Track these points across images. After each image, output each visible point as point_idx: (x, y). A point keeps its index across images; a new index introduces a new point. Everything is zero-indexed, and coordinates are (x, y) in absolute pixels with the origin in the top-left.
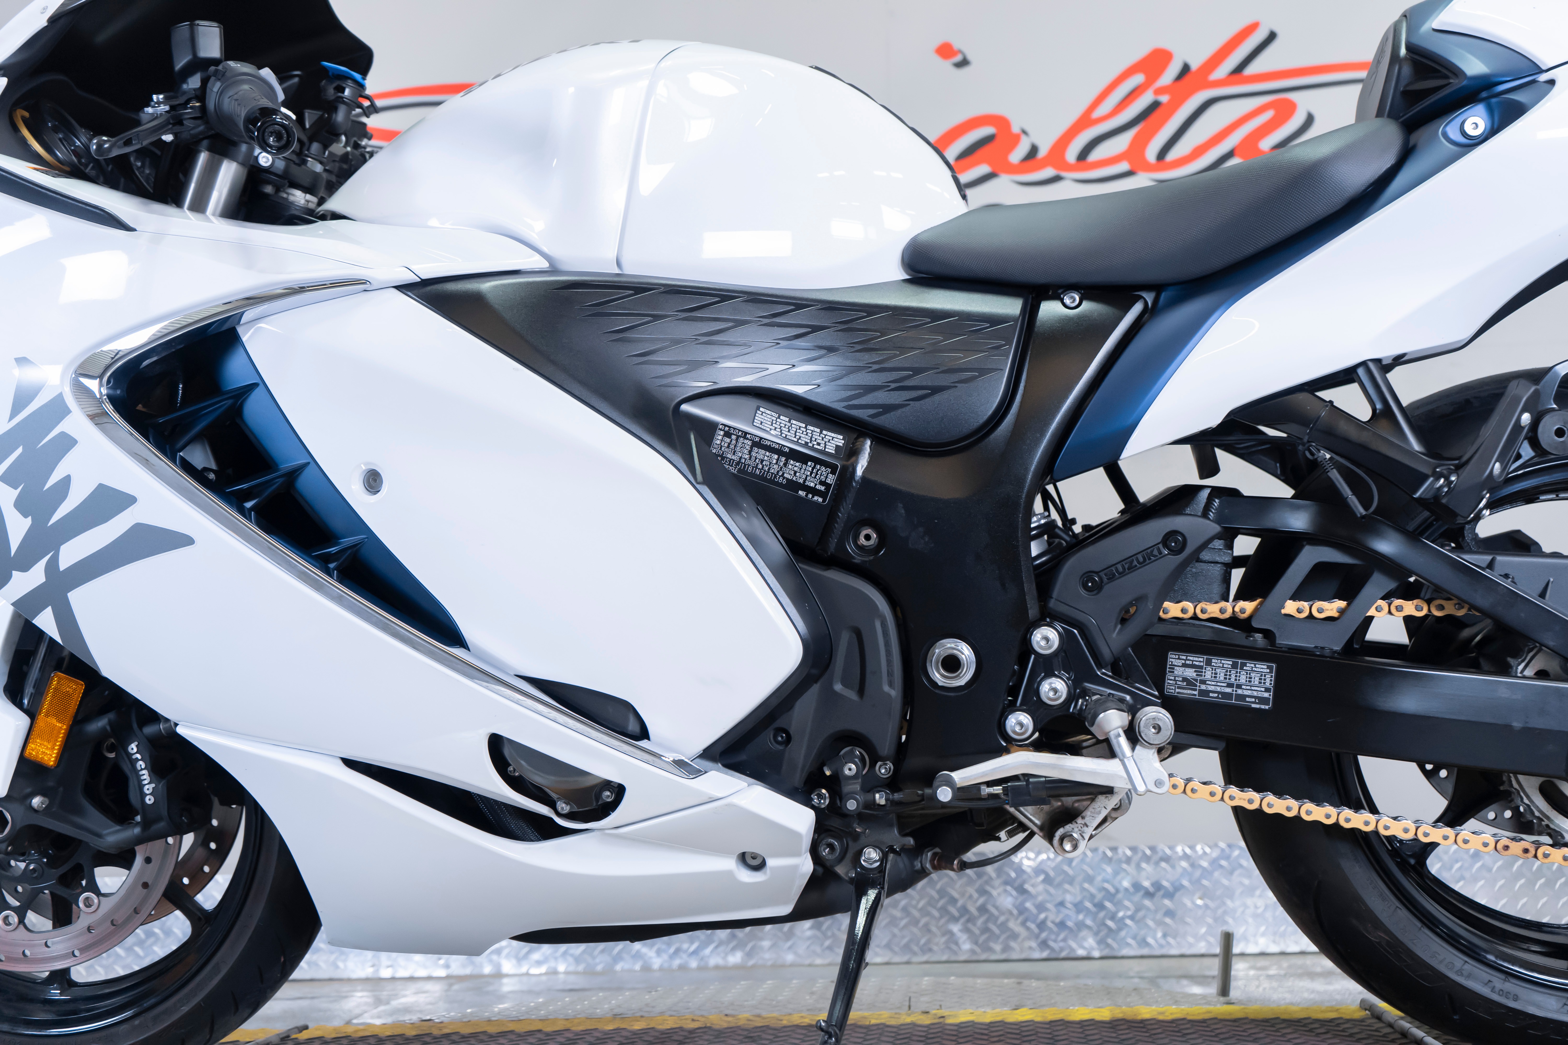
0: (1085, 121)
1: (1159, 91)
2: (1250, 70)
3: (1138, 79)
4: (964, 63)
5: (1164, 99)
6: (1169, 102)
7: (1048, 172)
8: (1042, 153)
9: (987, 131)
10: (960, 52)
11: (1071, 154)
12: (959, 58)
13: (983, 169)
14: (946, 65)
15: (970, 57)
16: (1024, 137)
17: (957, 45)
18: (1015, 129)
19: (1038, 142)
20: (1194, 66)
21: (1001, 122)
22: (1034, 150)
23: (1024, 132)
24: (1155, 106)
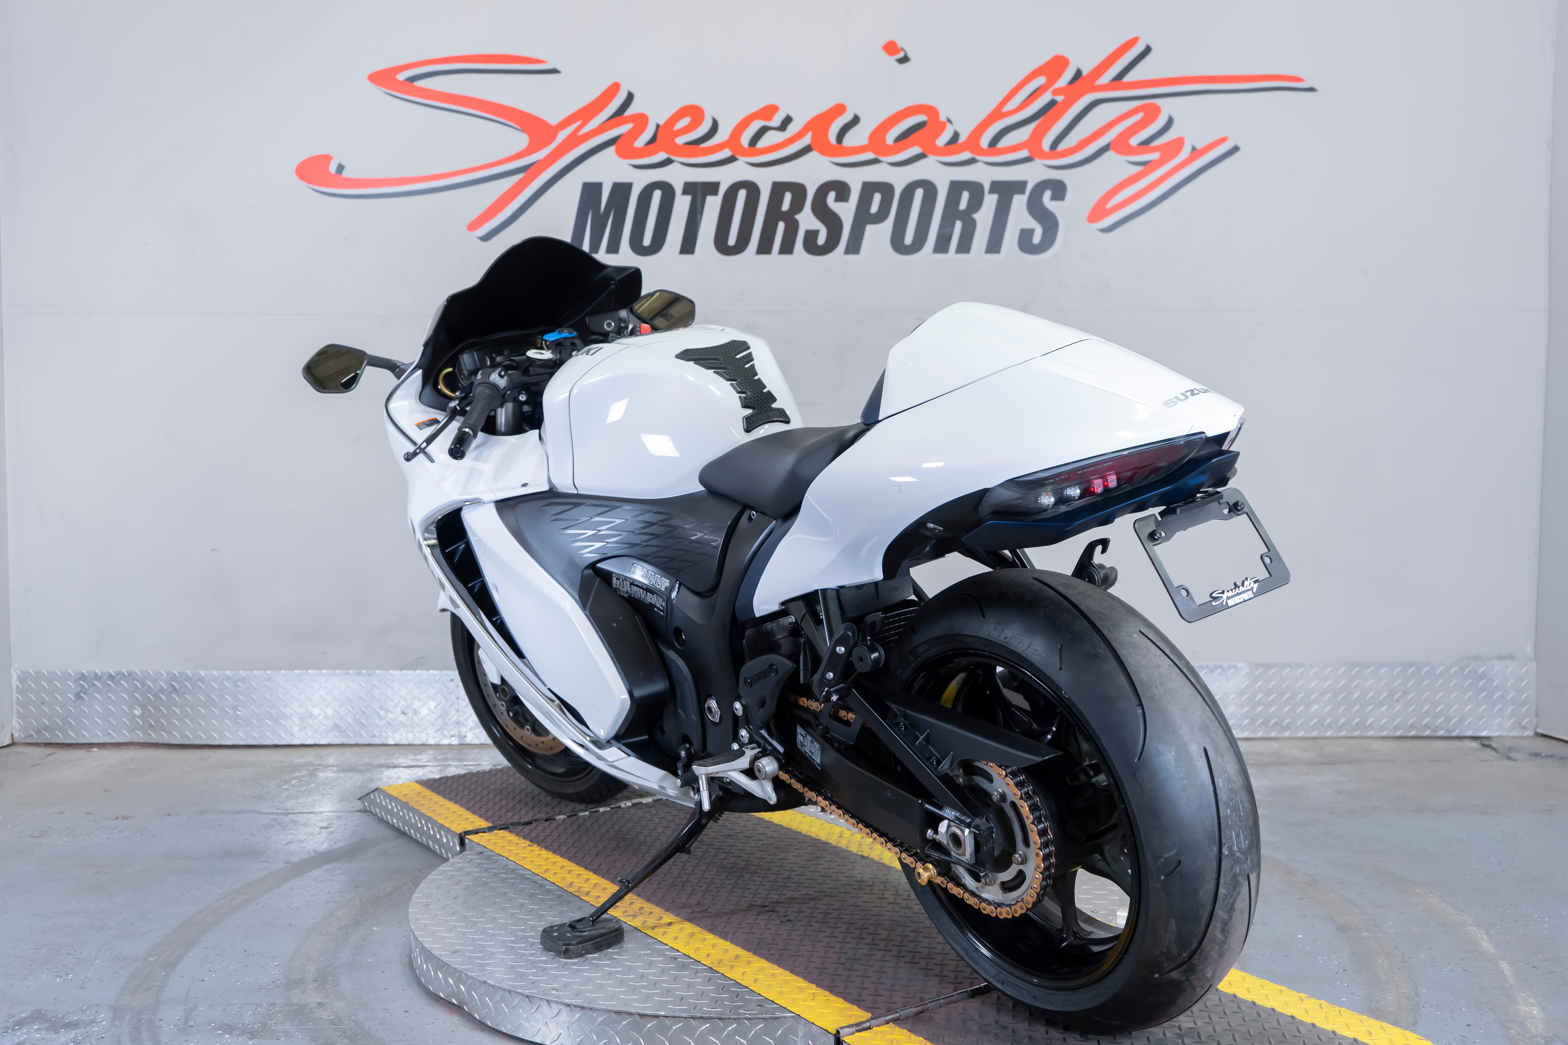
0: (997, 114)
1: (1056, 92)
2: (1128, 78)
3: (1041, 80)
4: (904, 60)
5: (1060, 98)
6: (1064, 101)
7: (966, 155)
8: (962, 139)
9: (920, 118)
10: (902, 49)
11: (984, 142)
12: (901, 55)
13: (916, 150)
14: (891, 61)
15: (910, 55)
16: (948, 125)
17: (900, 44)
18: (943, 118)
19: (959, 130)
20: (1085, 72)
21: (931, 111)
22: (956, 135)
23: (949, 121)
24: (1052, 104)
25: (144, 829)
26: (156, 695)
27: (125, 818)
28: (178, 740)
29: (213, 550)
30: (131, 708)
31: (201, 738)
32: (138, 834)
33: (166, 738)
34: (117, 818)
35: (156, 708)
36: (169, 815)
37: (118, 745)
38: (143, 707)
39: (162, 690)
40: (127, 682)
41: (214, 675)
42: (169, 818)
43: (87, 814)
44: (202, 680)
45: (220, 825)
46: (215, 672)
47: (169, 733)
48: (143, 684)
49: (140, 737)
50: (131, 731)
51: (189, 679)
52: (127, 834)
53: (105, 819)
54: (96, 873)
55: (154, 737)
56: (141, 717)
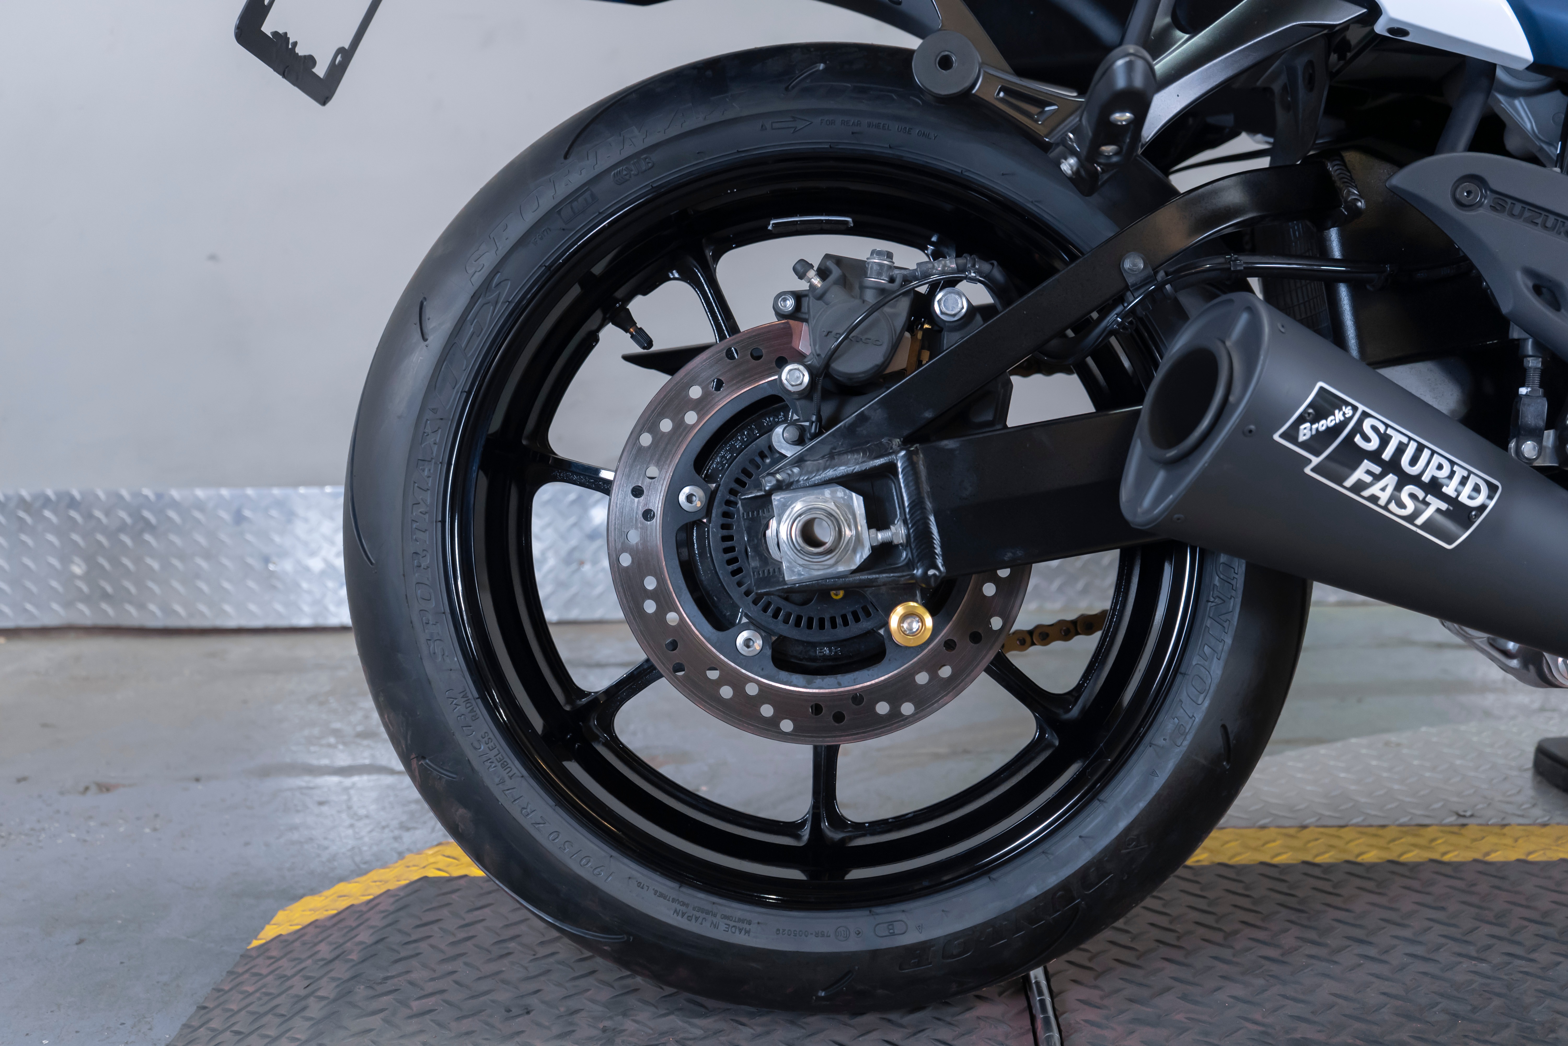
25: (157, 816)
26: (112, 535)
27: (105, 788)
28: (159, 620)
29: (213, 258)
30: (66, 560)
31: (202, 614)
32: (147, 830)
33: (134, 616)
34: (87, 789)
35: (115, 562)
36: (197, 780)
37: (44, 632)
38: (90, 560)
39: (123, 527)
40: (55, 512)
41: (221, 497)
42: (200, 787)
43: (20, 780)
44: (200, 506)
45: (321, 803)
46: (225, 492)
47: (141, 607)
48: (89, 516)
49: (85, 614)
50: (68, 605)
51: (175, 504)
52: (122, 829)
53: (62, 793)
54: (80, 942)
55: (110, 615)
56: (87, 577)
